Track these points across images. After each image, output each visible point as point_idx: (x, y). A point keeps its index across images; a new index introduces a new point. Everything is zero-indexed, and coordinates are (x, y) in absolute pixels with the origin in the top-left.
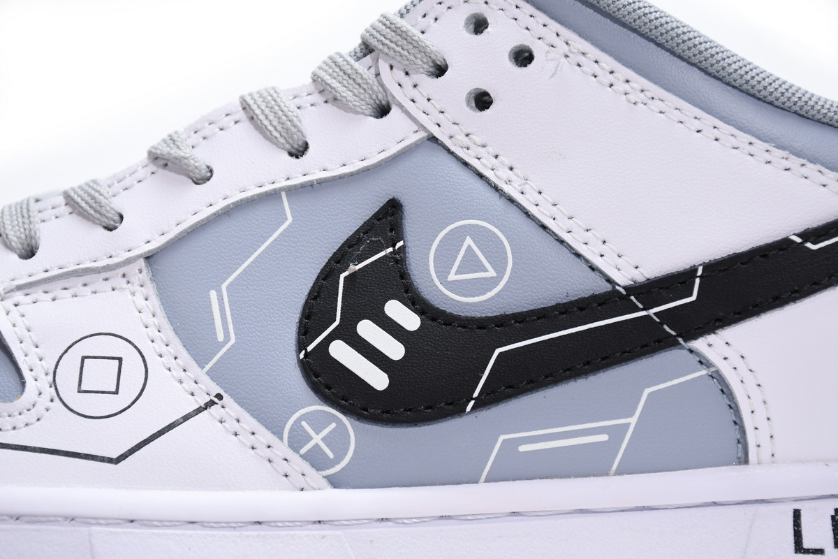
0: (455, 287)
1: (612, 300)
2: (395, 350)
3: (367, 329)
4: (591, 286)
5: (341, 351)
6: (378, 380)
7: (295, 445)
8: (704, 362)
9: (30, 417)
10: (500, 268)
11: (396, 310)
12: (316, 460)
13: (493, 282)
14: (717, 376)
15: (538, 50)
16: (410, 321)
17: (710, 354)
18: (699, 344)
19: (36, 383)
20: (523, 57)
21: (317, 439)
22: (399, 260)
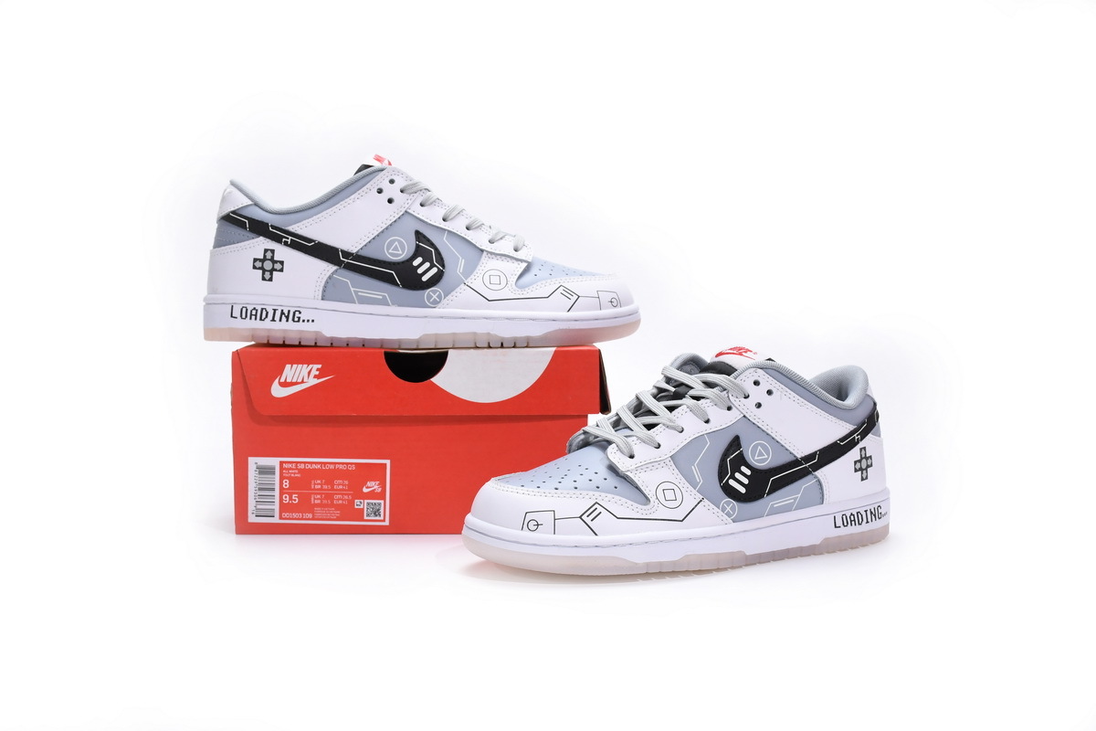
0: (757, 461)
1: (796, 462)
2: (746, 481)
3: (738, 475)
4: (790, 458)
5: (732, 482)
6: (743, 490)
7: (723, 511)
8: (816, 477)
9: (654, 509)
10: (768, 455)
11: (744, 469)
12: (728, 515)
13: (767, 459)
14: (819, 481)
15: (774, 390)
16: (748, 472)
17: (819, 476)
18: (816, 473)
19: (653, 499)
20: (770, 392)
21: (728, 509)
22: (741, 454)
